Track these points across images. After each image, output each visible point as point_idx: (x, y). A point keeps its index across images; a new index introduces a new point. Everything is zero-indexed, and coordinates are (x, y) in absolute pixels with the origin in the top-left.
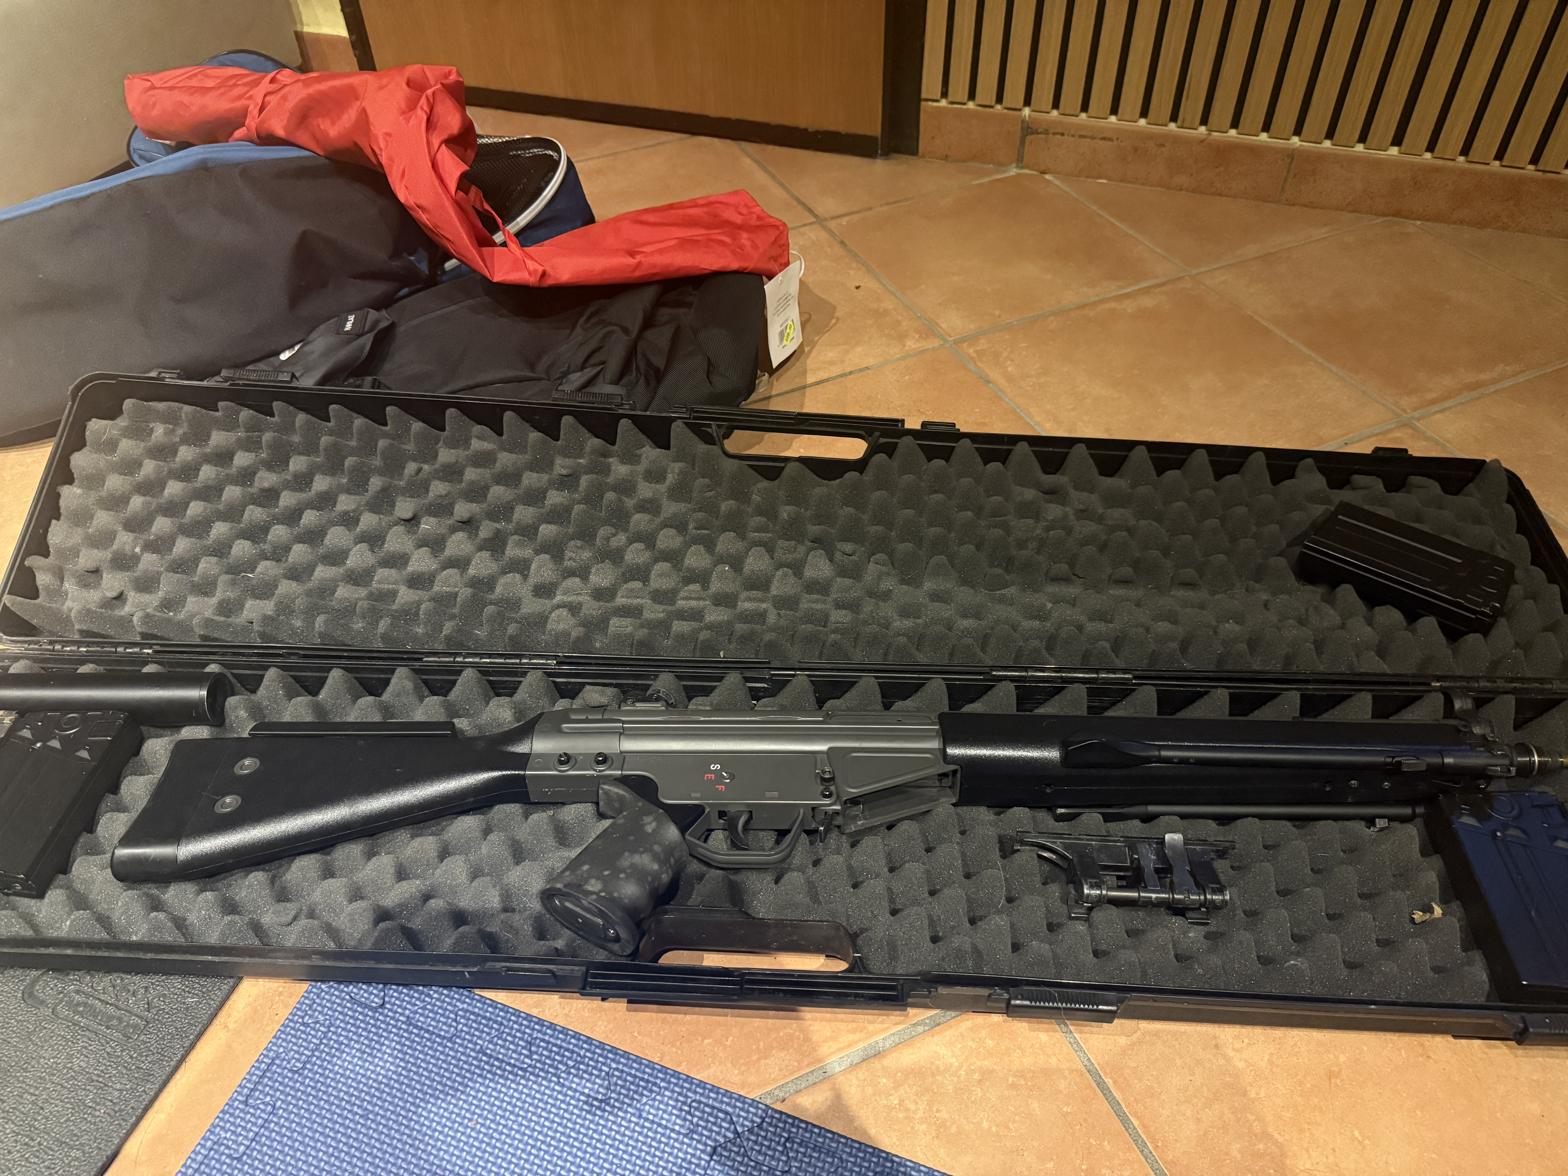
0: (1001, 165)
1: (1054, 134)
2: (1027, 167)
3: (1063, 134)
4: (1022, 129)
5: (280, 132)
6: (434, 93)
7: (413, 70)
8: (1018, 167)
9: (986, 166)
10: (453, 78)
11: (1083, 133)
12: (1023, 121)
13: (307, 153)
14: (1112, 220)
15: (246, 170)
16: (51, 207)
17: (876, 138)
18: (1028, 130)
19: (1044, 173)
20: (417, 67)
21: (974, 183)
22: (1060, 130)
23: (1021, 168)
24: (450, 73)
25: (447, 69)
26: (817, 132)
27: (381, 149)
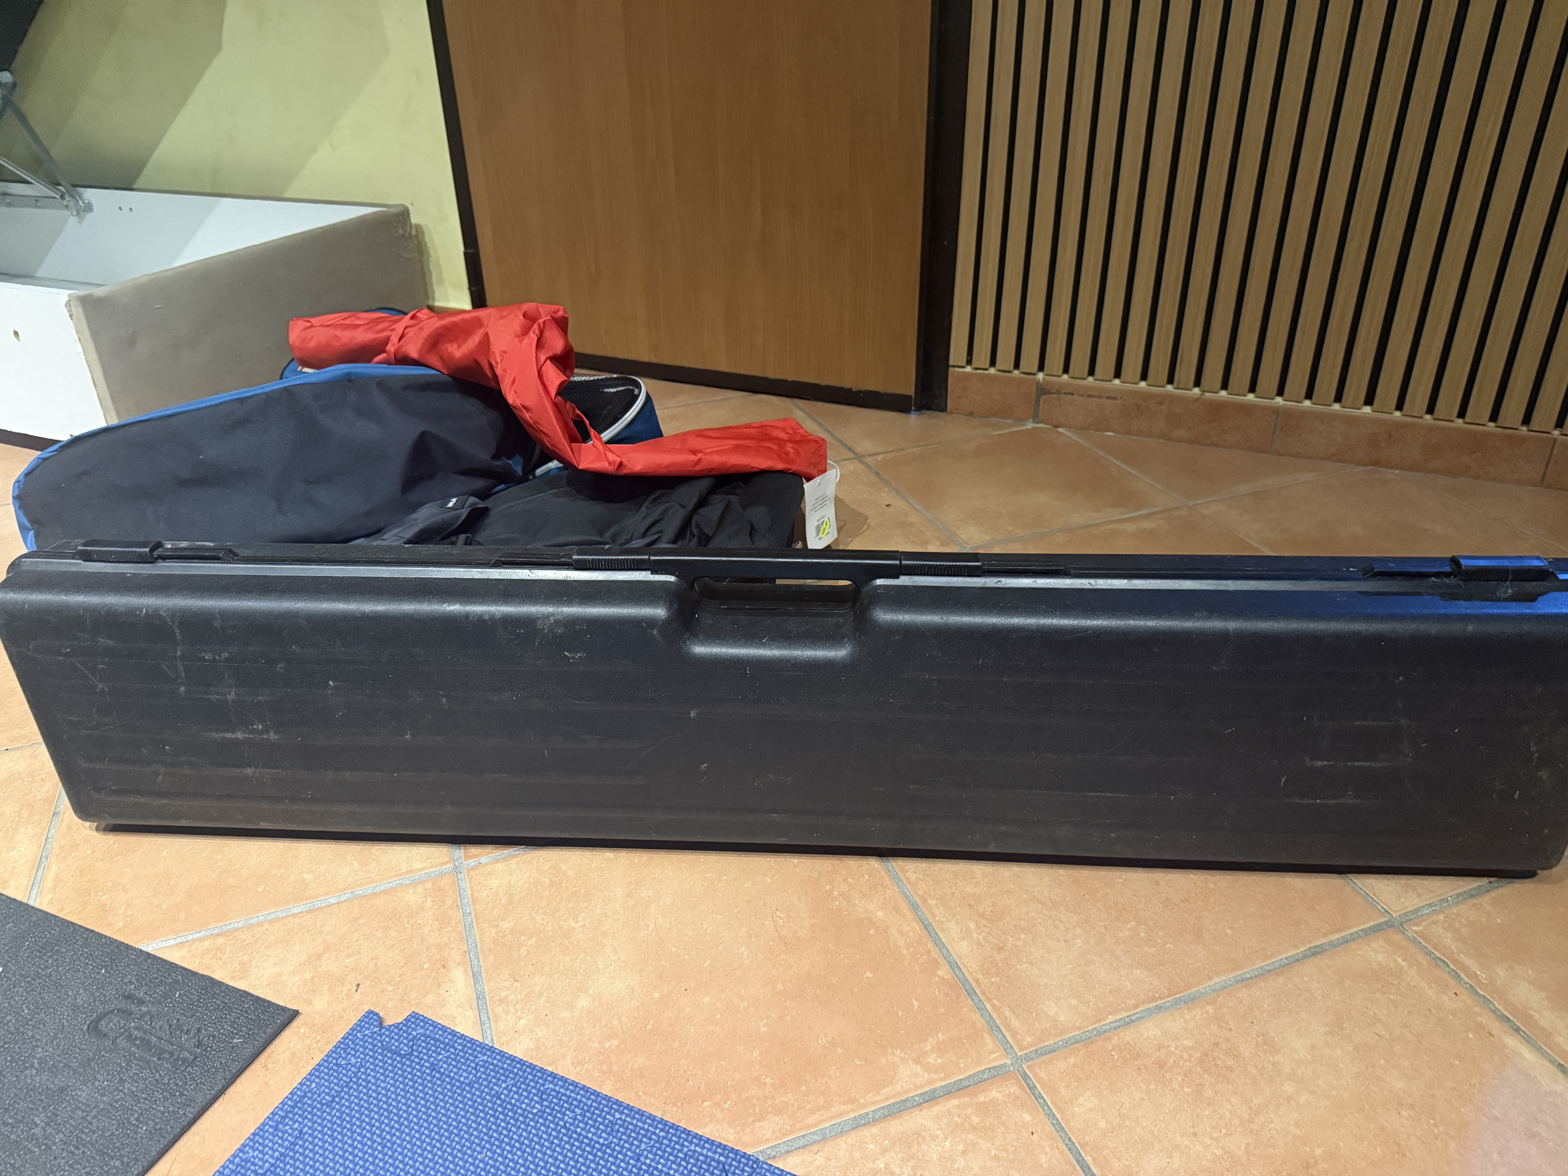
0: (1020, 420)
1: (1066, 394)
2: (1042, 422)
3: (1072, 394)
4: (1037, 390)
5: (414, 354)
6: (544, 322)
7: (529, 306)
8: (1034, 422)
9: (1006, 421)
10: (560, 313)
11: (1091, 393)
12: (1038, 383)
13: (434, 372)
14: (1118, 463)
15: (382, 383)
16: (221, 404)
17: (911, 397)
18: (1042, 390)
19: (1056, 427)
20: (532, 305)
21: (995, 433)
22: (1070, 391)
23: (1038, 422)
24: (558, 311)
25: (555, 308)
26: (860, 392)
27: (497, 363)
